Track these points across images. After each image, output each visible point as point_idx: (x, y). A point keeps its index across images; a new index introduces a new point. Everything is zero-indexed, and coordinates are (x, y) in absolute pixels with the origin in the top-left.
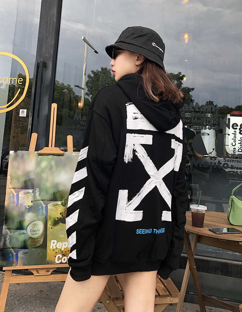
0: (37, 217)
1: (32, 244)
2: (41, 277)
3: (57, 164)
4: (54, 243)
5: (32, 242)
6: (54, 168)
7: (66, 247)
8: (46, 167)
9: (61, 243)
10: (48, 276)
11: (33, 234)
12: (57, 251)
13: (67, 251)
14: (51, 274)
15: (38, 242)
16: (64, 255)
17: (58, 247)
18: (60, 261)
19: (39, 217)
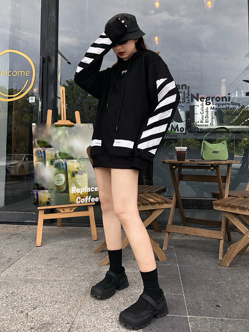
0: (59, 171)
1: (58, 190)
2: (66, 214)
3: (70, 133)
4: (74, 189)
5: (57, 189)
6: (68, 135)
7: (83, 192)
8: (62, 135)
9: (79, 189)
10: (71, 213)
11: (58, 183)
12: (76, 195)
13: (84, 194)
14: (74, 212)
15: (62, 189)
16: (82, 198)
17: (77, 192)
18: (80, 202)
19: (61, 171)
